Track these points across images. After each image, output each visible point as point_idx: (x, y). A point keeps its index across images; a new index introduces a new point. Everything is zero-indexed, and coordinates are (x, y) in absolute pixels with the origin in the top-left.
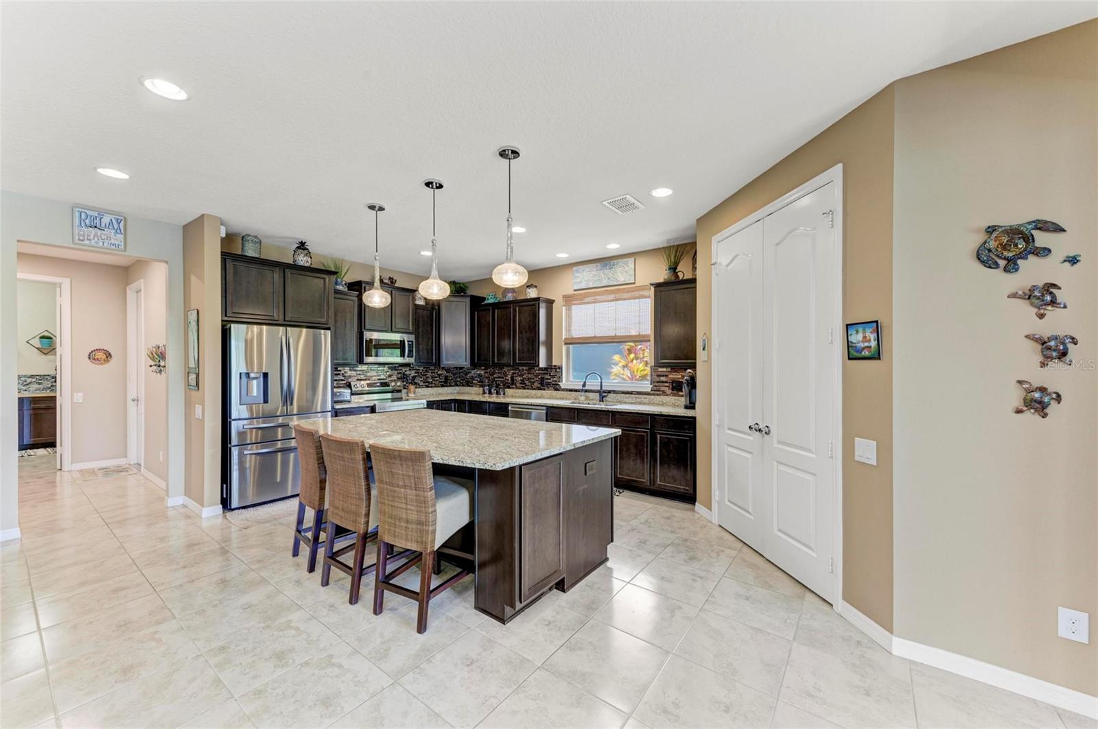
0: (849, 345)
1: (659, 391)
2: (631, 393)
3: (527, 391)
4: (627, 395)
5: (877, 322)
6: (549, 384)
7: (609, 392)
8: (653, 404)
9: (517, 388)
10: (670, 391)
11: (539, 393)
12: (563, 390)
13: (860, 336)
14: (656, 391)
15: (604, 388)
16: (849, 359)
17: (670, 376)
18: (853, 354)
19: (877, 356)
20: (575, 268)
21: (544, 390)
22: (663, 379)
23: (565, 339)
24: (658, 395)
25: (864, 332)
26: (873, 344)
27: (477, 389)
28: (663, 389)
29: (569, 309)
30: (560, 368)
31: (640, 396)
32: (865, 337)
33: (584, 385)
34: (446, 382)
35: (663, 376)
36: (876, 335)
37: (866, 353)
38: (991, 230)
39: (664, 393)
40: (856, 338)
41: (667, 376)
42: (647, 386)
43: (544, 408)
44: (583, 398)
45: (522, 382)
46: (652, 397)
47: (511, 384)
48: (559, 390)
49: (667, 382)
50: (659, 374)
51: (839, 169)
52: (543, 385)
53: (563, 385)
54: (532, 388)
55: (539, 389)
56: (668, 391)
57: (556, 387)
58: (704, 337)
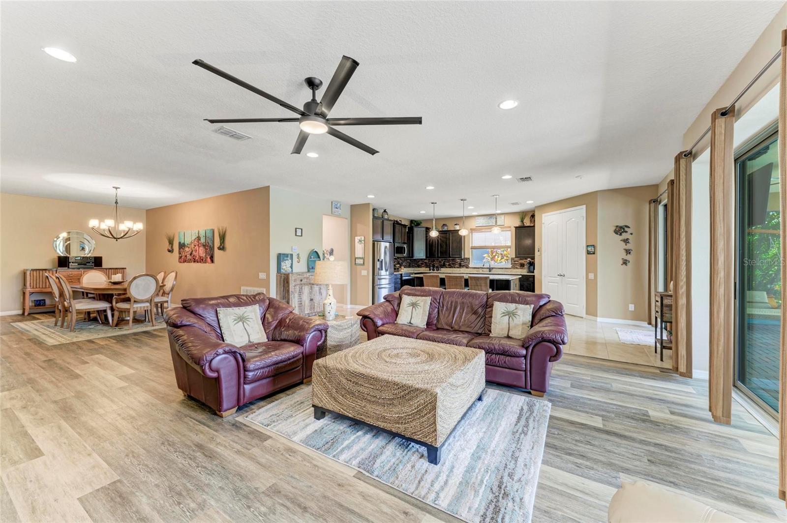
0: (588, 251)
2: (502, 268)
3: (452, 269)
4: (500, 270)
5: (594, 245)
6: (463, 266)
7: (493, 268)
9: (446, 267)
12: (470, 268)
14: (514, 267)
15: (491, 267)
17: (519, 262)
18: (588, 253)
19: (594, 254)
20: (477, 218)
21: (461, 268)
22: (516, 263)
23: (472, 247)
24: (514, 269)
25: (591, 247)
26: (593, 250)
28: (516, 266)
29: (472, 235)
30: (469, 259)
31: (506, 270)
32: (591, 249)
33: (483, 266)
34: (410, 265)
35: (516, 261)
36: (594, 248)
37: (591, 253)
38: (617, 226)
39: (517, 268)
40: (589, 249)
42: (510, 266)
44: (481, 271)
45: (449, 265)
46: (512, 270)
47: (444, 266)
49: (518, 264)
50: (514, 261)
51: (585, 206)
52: (460, 266)
53: (470, 266)
54: (454, 267)
55: (458, 268)
56: (519, 267)
57: (467, 267)
58: (539, 247)
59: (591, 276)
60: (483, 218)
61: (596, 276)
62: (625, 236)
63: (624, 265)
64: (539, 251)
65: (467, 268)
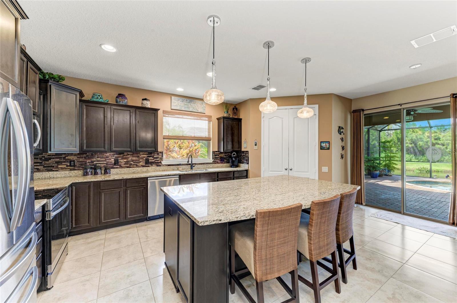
0: (321, 146)
1: (216, 162)
2: (204, 164)
3: (133, 168)
4: (202, 165)
5: (329, 142)
6: (152, 163)
7: (195, 164)
8: (214, 168)
9: (121, 167)
10: (220, 162)
11: (145, 169)
12: (163, 165)
13: (324, 145)
16: (321, 149)
17: (220, 155)
18: (322, 148)
19: (329, 149)
20: (173, 97)
21: (149, 166)
22: (217, 157)
23: (164, 136)
24: (215, 163)
25: (326, 143)
26: (328, 146)
27: (67, 172)
28: (217, 161)
30: (162, 153)
31: (209, 165)
32: (326, 145)
33: (188, 162)
35: (217, 155)
36: (329, 144)
37: (326, 148)
38: (338, 127)
39: (218, 163)
40: (323, 145)
41: (218, 155)
42: (211, 160)
43: (178, 176)
44: (181, 169)
45: (126, 163)
46: (214, 165)
47: (116, 165)
48: (160, 166)
49: (219, 158)
50: (215, 154)
51: (317, 105)
52: (148, 163)
53: (164, 162)
54: (137, 166)
55: (143, 166)
56: (219, 161)
57: (158, 164)
58: (256, 141)
59: (325, 169)
60: (181, 99)
61: (330, 169)
62: (342, 135)
63: (342, 159)
64: (256, 145)
65: (158, 166)
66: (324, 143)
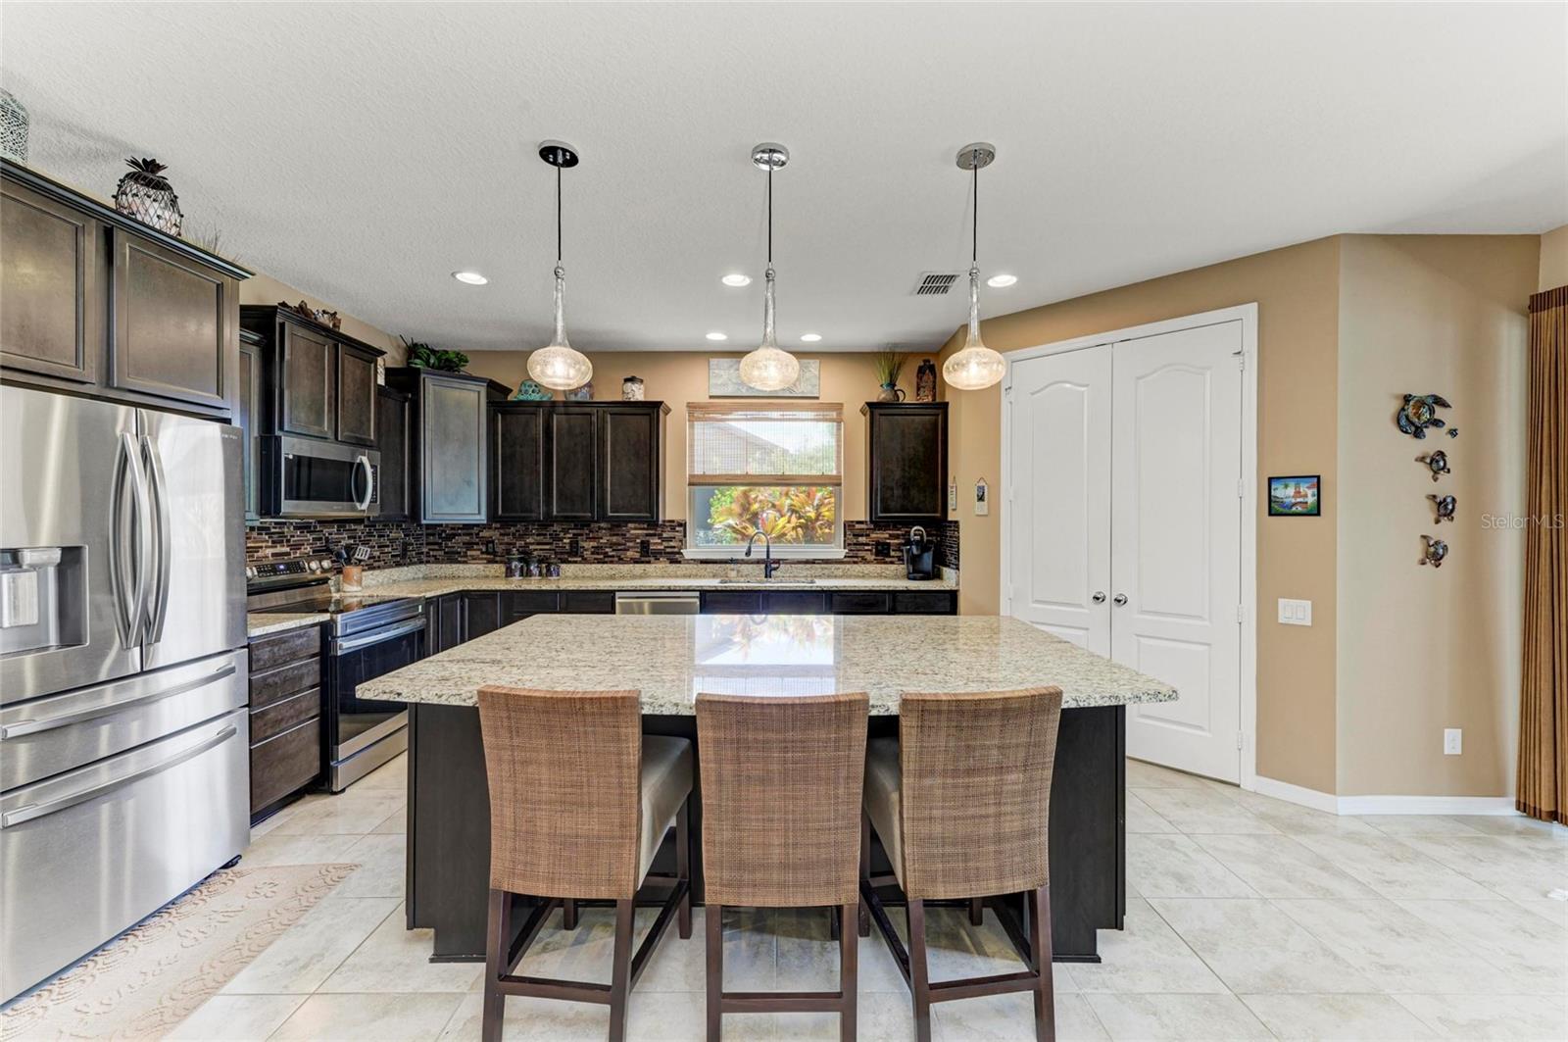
0: (1271, 500)
1: (857, 557)
2: (813, 562)
3: (611, 566)
4: (808, 566)
5: (1318, 477)
6: (657, 555)
7: (778, 561)
8: (849, 577)
9: (585, 561)
10: (873, 557)
11: (639, 568)
12: (688, 562)
13: (1291, 491)
14: (853, 557)
15: (771, 557)
16: (1270, 514)
17: (873, 536)
18: (1275, 509)
19: (1315, 512)
20: (714, 361)
21: (649, 562)
22: (862, 539)
23: (691, 476)
24: (855, 563)
25: (1297, 486)
26: (1311, 500)
28: (861, 554)
29: (692, 427)
30: (683, 525)
31: (830, 566)
32: (1298, 492)
33: (748, 553)
34: (404, 555)
35: (862, 536)
36: (1315, 490)
37: (1300, 509)
38: (1407, 399)
39: (864, 561)
40: (1285, 493)
41: (868, 535)
42: (838, 551)
43: (698, 594)
44: (733, 574)
45: (596, 550)
46: (848, 566)
47: (574, 554)
48: (680, 562)
49: (868, 545)
50: (857, 532)
51: (1252, 309)
52: (646, 554)
53: (688, 553)
54: (621, 560)
55: (636, 561)
56: (870, 557)
57: (675, 558)
58: (982, 484)
59: (1295, 611)
61: (1324, 614)
62: (1434, 440)
63: (1429, 566)
64: (981, 498)
65: (673, 561)
66: (1286, 486)
